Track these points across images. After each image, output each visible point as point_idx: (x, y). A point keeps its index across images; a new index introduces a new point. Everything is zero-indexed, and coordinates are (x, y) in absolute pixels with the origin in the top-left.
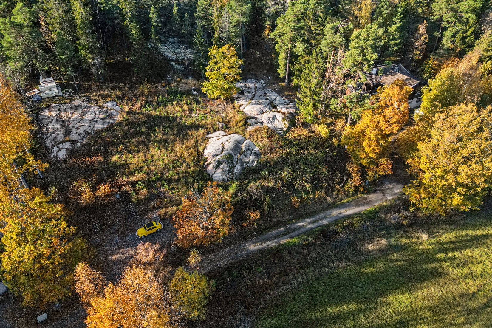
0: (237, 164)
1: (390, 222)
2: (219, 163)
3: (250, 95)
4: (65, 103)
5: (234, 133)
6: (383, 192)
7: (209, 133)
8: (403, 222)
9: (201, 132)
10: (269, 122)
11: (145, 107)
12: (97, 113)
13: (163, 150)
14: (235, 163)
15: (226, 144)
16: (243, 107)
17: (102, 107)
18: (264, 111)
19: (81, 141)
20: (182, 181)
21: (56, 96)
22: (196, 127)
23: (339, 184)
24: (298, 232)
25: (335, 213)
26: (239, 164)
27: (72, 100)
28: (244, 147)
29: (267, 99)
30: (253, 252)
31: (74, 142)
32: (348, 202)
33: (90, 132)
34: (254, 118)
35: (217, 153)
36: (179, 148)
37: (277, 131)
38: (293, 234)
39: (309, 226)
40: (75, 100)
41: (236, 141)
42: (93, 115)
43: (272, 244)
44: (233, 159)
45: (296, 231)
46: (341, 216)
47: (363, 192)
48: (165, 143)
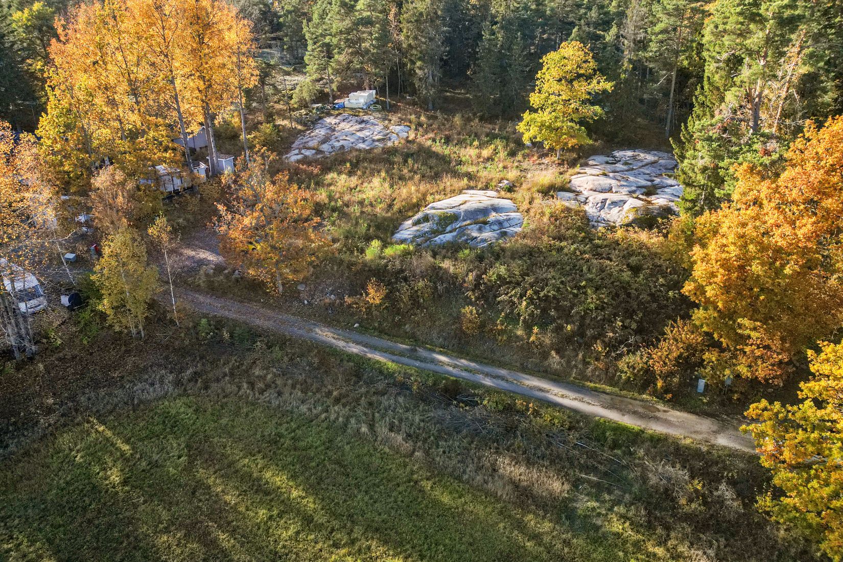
0: (451, 232)
2: (426, 219)
3: (623, 168)
7: (471, 188)
8: (683, 501)
9: (463, 183)
10: (599, 205)
12: (375, 133)
14: (449, 228)
15: (472, 203)
16: (582, 175)
17: (387, 127)
18: (614, 190)
19: (328, 153)
21: (357, 107)
24: (418, 363)
26: (454, 234)
28: (493, 217)
29: (651, 181)
30: (314, 338)
32: (595, 390)
33: (346, 148)
34: (578, 193)
35: (442, 207)
37: (597, 221)
39: (451, 369)
40: (371, 115)
41: (492, 206)
42: (368, 134)
44: (452, 223)
48: (398, 180)
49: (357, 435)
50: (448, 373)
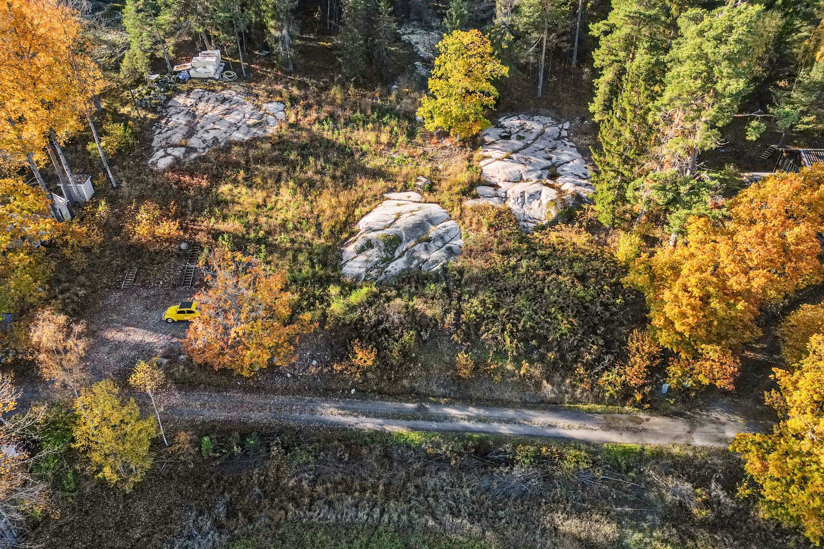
0: (400, 257)
1: (662, 497)
2: (369, 245)
3: (519, 144)
4: (213, 91)
5: (436, 203)
6: (693, 424)
7: (391, 190)
8: (695, 511)
9: (381, 183)
10: (520, 200)
11: (321, 123)
12: (247, 116)
13: (300, 197)
14: (397, 254)
15: (406, 216)
16: (488, 161)
17: (258, 107)
18: (525, 178)
19: (201, 151)
20: (290, 255)
21: (209, 78)
22: (376, 174)
23: (589, 366)
25: (540, 420)
26: (404, 258)
27: (225, 88)
28: (433, 231)
29: (550, 159)
30: (322, 422)
31: (190, 150)
32: (589, 411)
33: (220, 140)
34: (495, 186)
35: (377, 227)
37: (525, 221)
38: (421, 423)
39: (466, 423)
40: (230, 88)
41: (426, 216)
42: (239, 117)
43: (369, 424)
44: (397, 246)
45: (432, 420)
46: (551, 431)
47: (639, 406)
48: (309, 187)
49: (426, 529)
50: (467, 430)
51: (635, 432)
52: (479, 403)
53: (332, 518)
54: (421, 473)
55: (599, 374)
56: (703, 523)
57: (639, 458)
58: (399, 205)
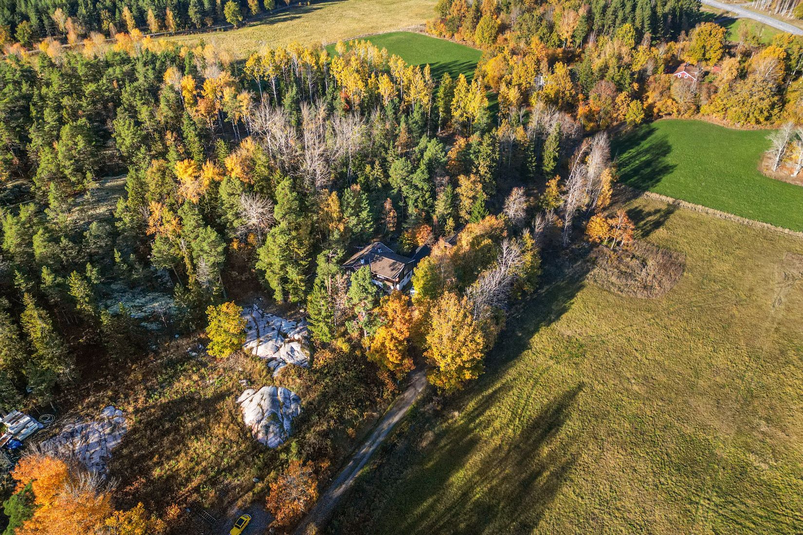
0: (283, 420)
1: (429, 413)
2: (267, 428)
3: (253, 331)
5: (263, 386)
6: (414, 386)
7: (237, 397)
8: (438, 409)
9: (229, 400)
10: (290, 357)
11: (150, 397)
12: (101, 430)
13: (203, 439)
14: (281, 420)
15: (262, 403)
16: (255, 350)
17: (102, 419)
18: (278, 346)
19: (103, 470)
20: (243, 464)
21: (36, 431)
22: (220, 397)
23: (378, 396)
24: (365, 460)
25: (385, 426)
26: (285, 419)
27: (60, 428)
28: (280, 398)
29: (274, 329)
30: (338, 497)
33: (105, 455)
34: (272, 359)
35: (260, 418)
36: (218, 430)
37: (302, 364)
38: (362, 463)
39: (371, 449)
40: (64, 425)
42: (97, 435)
43: (350, 482)
44: (278, 417)
45: (362, 459)
46: (391, 426)
47: (399, 394)
48: (200, 431)
49: (401, 484)
50: (374, 451)
51: (407, 403)
52: (366, 439)
53: (380, 511)
54: (381, 475)
55: (382, 396)
56: (442, 409)
57: (415, 410)
58: (251, 401)
